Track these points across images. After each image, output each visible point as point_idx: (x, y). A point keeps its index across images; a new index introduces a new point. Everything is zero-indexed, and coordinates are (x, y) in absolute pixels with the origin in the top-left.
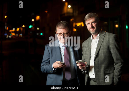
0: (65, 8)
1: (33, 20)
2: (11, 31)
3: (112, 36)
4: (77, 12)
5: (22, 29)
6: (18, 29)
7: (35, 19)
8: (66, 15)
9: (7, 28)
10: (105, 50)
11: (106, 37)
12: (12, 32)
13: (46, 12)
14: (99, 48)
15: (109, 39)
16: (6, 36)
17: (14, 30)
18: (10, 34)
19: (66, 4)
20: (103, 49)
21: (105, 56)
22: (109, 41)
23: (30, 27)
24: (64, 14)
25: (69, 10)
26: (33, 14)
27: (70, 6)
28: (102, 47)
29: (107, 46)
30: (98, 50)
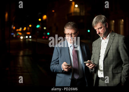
0: (72, 8)
1: (40, 20)
2: (17, 30)
3: (121, 38)
4: (84, 12)
5: (28, 28)
6: (25, 29)
7: (42, 18)
8: (73, 15)
9: (14, 28)
10: (114, 51)
11: (115, 38)
12: (19, 31)
13: (53, 11)
14: (108, 49)
15: (118, 40)
16: (13, 35)
17: (20, 29)
18: (17, 33)
19: (73, 3)
20: (113, 50)
21: (114, 57)
22: (118, 42)
23: (38, 26)
24: (71, 14)
25: (76, 9)
26: (40, 13)
27: (76, 6)
28: (111, 48)
29: (116, 47)
30: (107, 50)
